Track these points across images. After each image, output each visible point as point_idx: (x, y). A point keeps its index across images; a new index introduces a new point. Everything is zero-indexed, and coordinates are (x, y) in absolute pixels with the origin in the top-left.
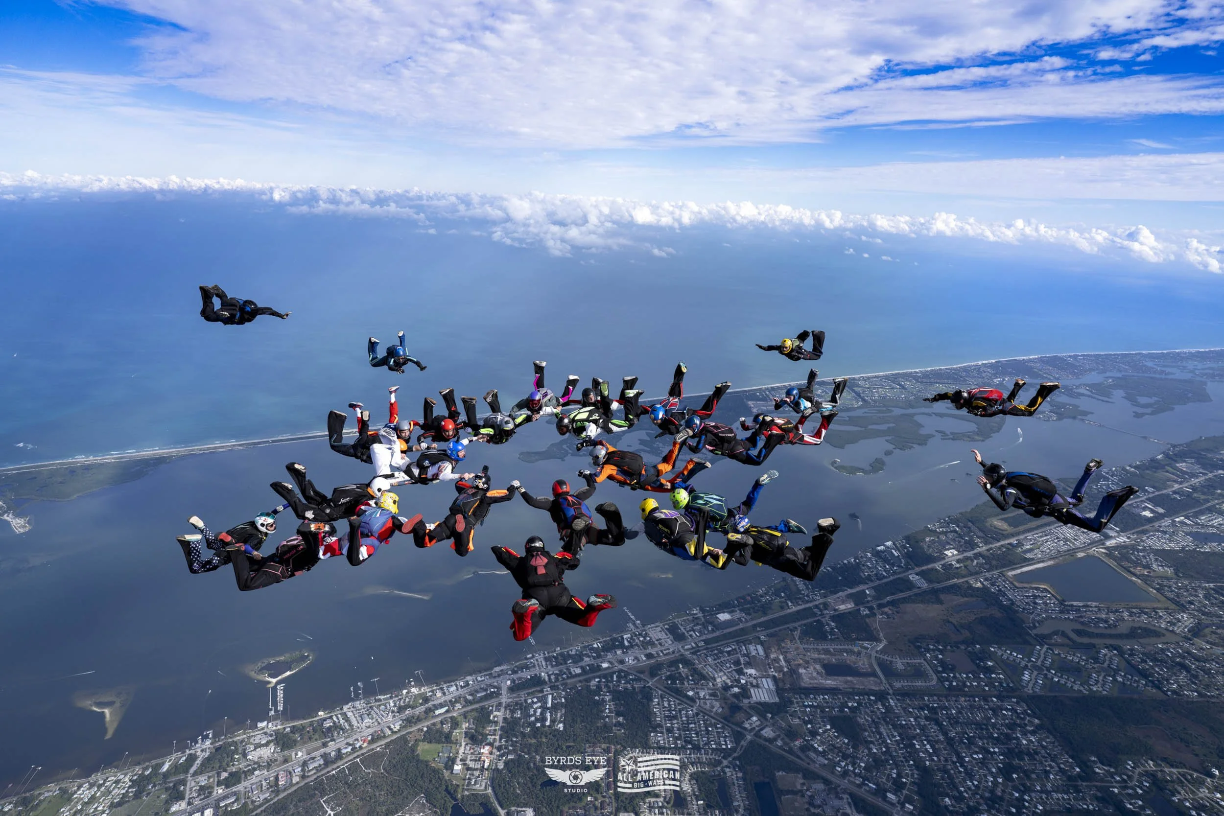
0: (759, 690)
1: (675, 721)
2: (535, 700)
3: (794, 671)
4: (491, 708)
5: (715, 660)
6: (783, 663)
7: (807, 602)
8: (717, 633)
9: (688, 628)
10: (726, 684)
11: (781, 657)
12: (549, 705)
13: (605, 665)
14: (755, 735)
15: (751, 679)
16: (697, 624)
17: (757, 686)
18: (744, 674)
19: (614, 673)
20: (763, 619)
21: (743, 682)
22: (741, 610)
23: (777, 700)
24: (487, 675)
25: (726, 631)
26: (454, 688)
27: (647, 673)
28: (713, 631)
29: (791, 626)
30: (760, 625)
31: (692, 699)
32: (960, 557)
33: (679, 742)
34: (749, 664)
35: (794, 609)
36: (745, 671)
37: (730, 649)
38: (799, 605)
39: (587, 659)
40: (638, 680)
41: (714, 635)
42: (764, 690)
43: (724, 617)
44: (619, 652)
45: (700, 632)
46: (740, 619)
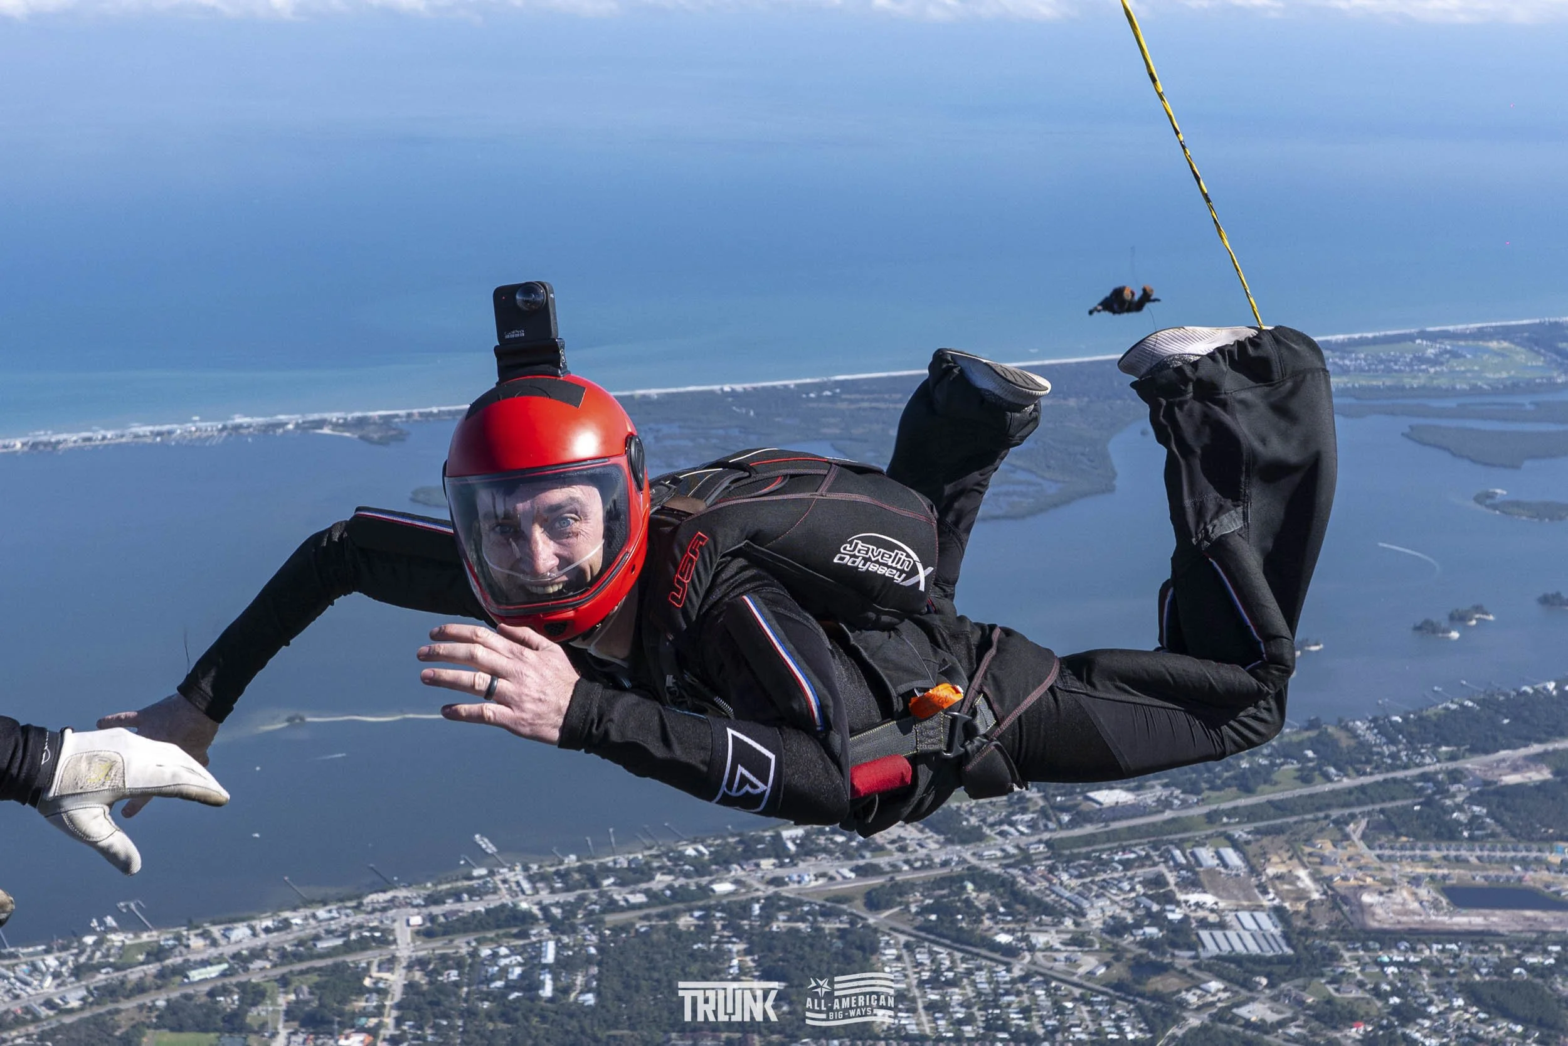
0: (1231, 934)
1: (953, 991)
2: (503, 951)
3: (1345, 900)
5: (1080, 876)
6: (1306, 884)
7: (1393, 768)
8: (1089, 829)
9: (991, 820)
11: (1302, 873)
12: (549, 961)
13: (723, 888)
14: (1216, 1016)
15: (1201, 914)
16: (1024, 811)
17: (1222, 926)
18: (1178, 904)
19: (757, 900)
20: (1243, 802)
21: (1174, 917)
22: (1165, 786)
23: (1289, 951)
25: (1115, 825)
27: (859, 902)
28: (1073, 824)
29: (1335, 813)
30: (1232, 813)
31: (1010, 952)
34: (1193, 883)
35: (1346, 782)
36: (1181, 897)
37: (1132, 856)
38: (1365, 774)
39: (663, 877)
40: (833, 914)
41: (1077, 832)
42: (1247, 936)
44: (767, 864)
45: (1033, 825)
46: (1165, 804)
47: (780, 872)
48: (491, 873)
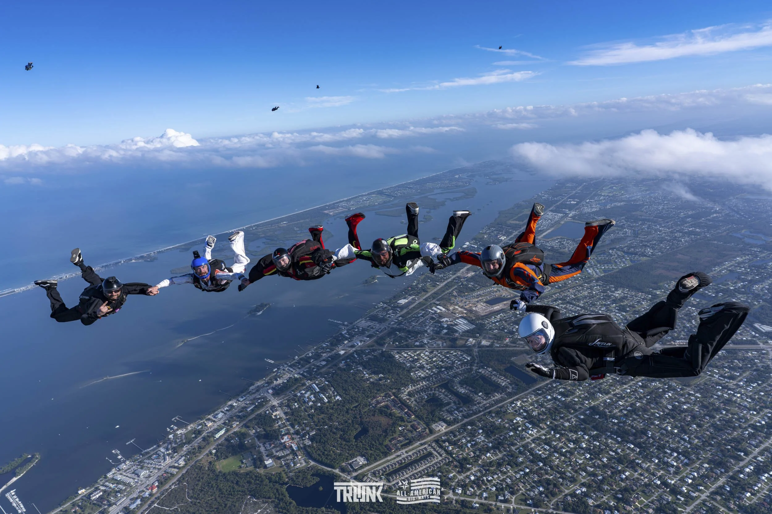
0: (460, 326)
1: (421, 362)
2: (303, 392)
3: (470, 310)
4: (268, 412)
5: (417, 322)
6: (460, 309)
7: (447, 279)
8: (406, 310)
9: (384, 314)
10: (436, 331)
11: (457, 307)
12: (318, 390)
13: (342, 352)
14: (479, 347)
15: (449, 323)
16: (389, 310)
17: (457, 325)
18: (443, 322)
20: (427, 296)
21: (445, 326)
22: (409, 296)
23: (474, 326)
24: (247, 394)
25: (410, 308)
26: (220, 415)
27: (376, 345)
28: (402, 310)
29: (448, 292)
30: (429, 298)
31: (421, 346)
32: (508, 238)
33: (434, 370)
34: (440, 316)
35: (443, 284)
36: (442, 320)
37: (422, 314)
38: (443, 282)
39: (324, 355)
40: (374, 351)
42: (463, 325)
43: (403, 302)
44: (346, 342)
45: (393, 313)
46: (413, 299)
47: (350, 344)
48: (278, 369)
